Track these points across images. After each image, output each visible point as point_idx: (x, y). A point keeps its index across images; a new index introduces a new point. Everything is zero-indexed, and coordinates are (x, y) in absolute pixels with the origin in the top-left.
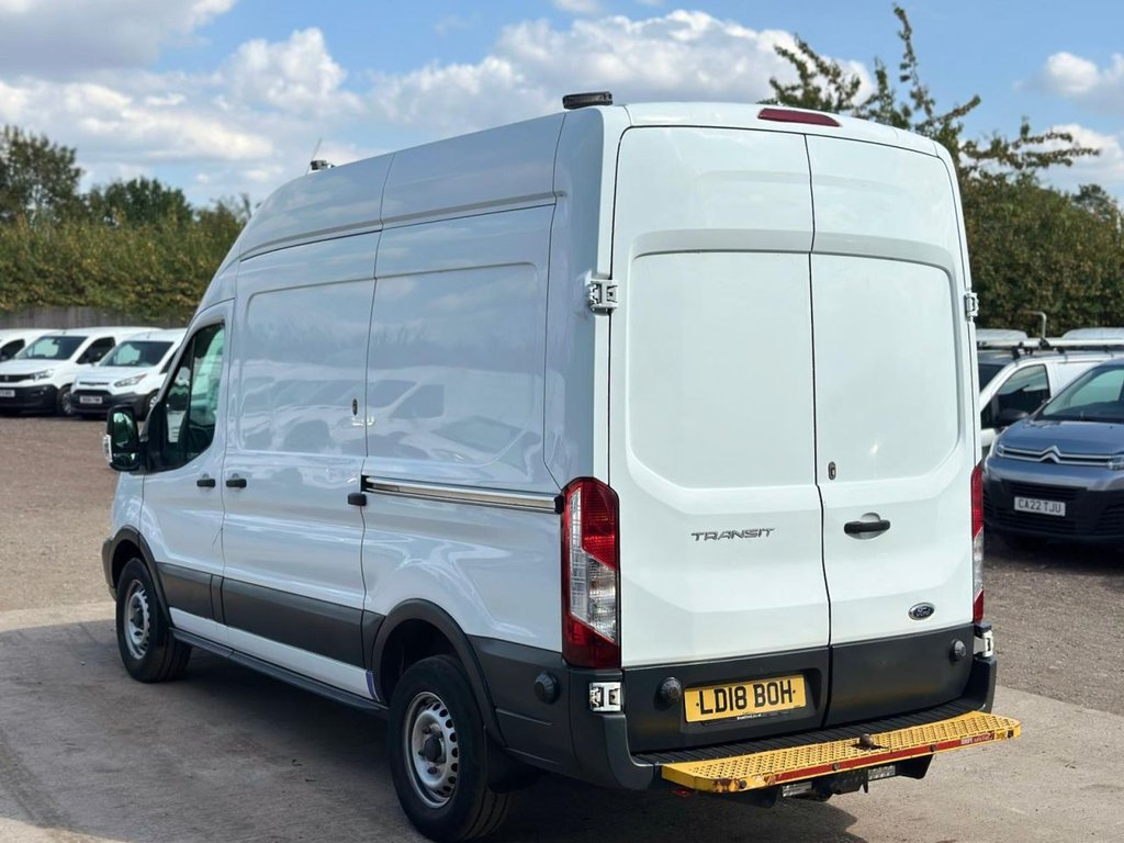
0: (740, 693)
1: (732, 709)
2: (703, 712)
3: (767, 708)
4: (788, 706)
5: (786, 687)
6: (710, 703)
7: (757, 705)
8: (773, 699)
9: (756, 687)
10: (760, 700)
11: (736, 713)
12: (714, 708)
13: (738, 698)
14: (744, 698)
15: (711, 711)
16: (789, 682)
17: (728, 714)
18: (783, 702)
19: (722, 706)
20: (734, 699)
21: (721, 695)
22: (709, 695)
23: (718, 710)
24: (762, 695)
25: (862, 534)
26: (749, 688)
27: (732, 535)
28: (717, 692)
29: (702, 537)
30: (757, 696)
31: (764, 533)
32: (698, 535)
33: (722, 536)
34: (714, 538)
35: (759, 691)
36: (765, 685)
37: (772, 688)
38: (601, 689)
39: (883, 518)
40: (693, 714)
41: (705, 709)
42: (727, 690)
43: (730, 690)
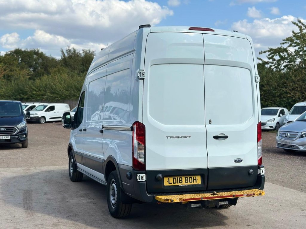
0: (181, 179)
1: (178, 183)
2: (169, 183)
3: (189, 183)
4: (195, 183)
5: (195, 178)
7: (186, 182)
8: (191, 181)
9: (185, 178)
10: (187, 181)
11: (179, 184)
13: (180, 180)
14: (182, 180)
15: (172, 183)
16: (196, 177)
17: (176, 184)
18: (194, 182)
19: (175, 182)
20: (179, 180)
21: (175, 179)
23: (174, 183)
24: (187, 180)
25: (219, 139)
26: (183, 178)
27: (178, 137)
28: (173, 178)
29: (169, 138)
30: (186, 180)
32: (168, 137)
33: (175, 138)
34: (173, 138)
35: (186, 179)
36: (188, 177)
37: (191, 179)
38: (139, 176)
39: (226, 135)
40: (166, 184)
41: (170, 182)
43: (178, 178)
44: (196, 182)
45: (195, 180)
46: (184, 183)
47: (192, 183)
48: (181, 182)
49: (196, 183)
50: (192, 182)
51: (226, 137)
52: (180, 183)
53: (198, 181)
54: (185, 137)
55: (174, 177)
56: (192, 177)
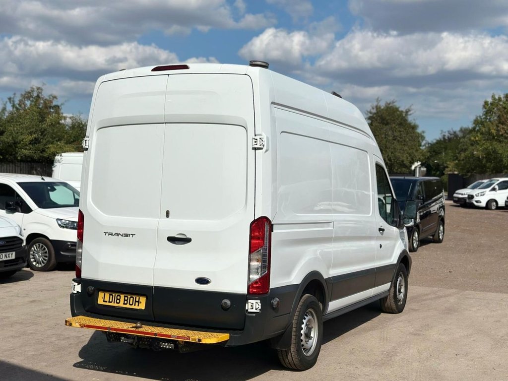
1: (114, 303)
2: (104, 301)
3: (128, 306)
4: (136, 307)
5: (137, 300)
6: (107, 299)
7: (124, 304)
8: (131, 303)
9: (125, 297)
10: (126, 302)
11: (115, 305)
12: (108, 301)
13: (117, 299)
14: (119, 300)
15: (106, 302)
19: (111, 301)
20: (116, 299)
21: (111, 296)
22: (107, 295)
23: (109, 302)
24: (127, 300)
26: (122, 296)
27: (118, 235)
28: (110, 295)
29: (107, 234)
30: (125, 300)
31: (131, 236)
32: (106, 233)
33: (114, 235)
34: (112, 235)
36: (129, 297)
37: (132, 299)
40: (100, 301)
42: (114, 295)
44: (138, 306)
45: (137, 302)
46: (121, 305)
47: (133, 307)
48: (118, 301)
49: (138, 308)
50: (132, 305)
51: (188, 240)
52: (117, 303)
53: (141, 304)
54: (126, 235)
55: (111, 293)
56: (134, 297)
